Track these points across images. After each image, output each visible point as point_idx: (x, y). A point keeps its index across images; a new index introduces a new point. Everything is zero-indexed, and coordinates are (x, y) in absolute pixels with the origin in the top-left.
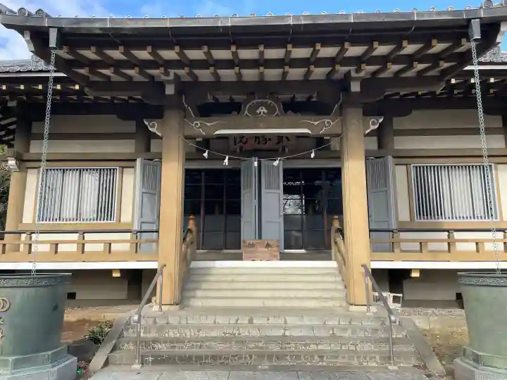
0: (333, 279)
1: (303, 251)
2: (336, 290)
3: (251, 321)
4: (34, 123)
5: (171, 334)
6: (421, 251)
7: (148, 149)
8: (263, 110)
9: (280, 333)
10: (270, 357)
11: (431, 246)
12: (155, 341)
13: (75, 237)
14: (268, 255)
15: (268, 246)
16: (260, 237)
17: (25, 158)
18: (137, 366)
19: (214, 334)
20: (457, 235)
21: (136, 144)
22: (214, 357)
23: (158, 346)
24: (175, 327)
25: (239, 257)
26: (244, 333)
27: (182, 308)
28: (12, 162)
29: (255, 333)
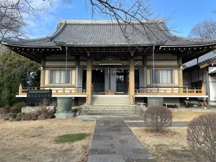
0: (127, 99)
1: (123, 93)
2: (128, 102)
3: (108, 108)
4: (46, 57)
5: (91, 110)
6: (150, 93)
7: (79, 64)
8: (110, 59)
9: (114, 110)
10: (111, 113)
11: (153, 91)
12: (88, 111)
13: (62, 89)
14: (112, 93)
15: (112, 91)
16: (110, 89)
17: (45, 67)
18: (85, 115)
19: (100, 110)
20: (160, 89)
21: (76, 63)
22: (100, 113)
23: (89, 112)
24: (91, 109)
25: (104, 94)
26: (106, 110)
27: (92, 105)
28: (42, 68)
29: (108, 110)
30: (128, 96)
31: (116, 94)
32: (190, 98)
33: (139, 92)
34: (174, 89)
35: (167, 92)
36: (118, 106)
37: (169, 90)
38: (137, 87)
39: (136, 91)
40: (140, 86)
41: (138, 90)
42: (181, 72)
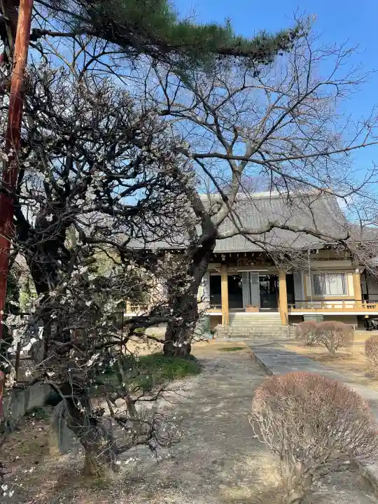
0: (278, 318)
2: (279, 322)
11: (314, 306)
14: (255, 310)
15: (254, 307)
16: (251, 304)
20: (325, 302)
30: (278, 313)
31: (260, 311)
32: (370, 316)
33: (294, 307)
34: (346, 302)
35: (336, 307)
36: (266, 327)
37: (338, 305)
38: (291, 300)
39: (289, 307)
40: (296, 299)
41: (292, 305)
42: (358, 277)
